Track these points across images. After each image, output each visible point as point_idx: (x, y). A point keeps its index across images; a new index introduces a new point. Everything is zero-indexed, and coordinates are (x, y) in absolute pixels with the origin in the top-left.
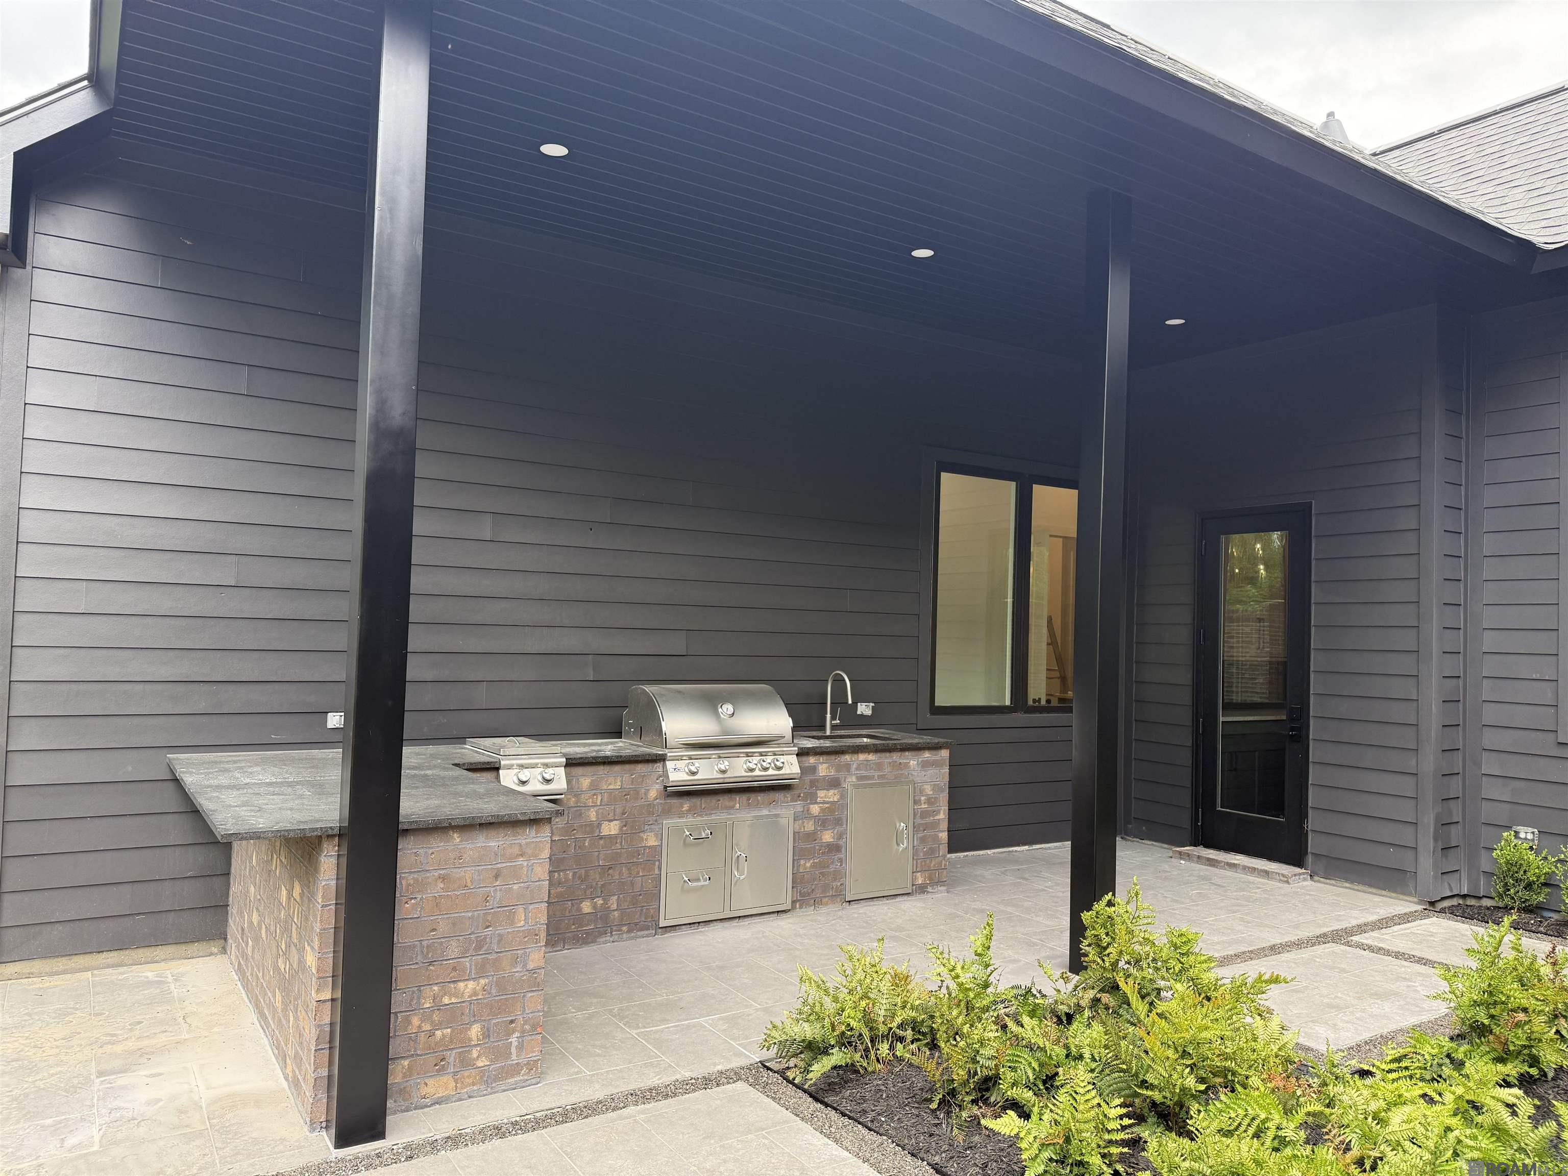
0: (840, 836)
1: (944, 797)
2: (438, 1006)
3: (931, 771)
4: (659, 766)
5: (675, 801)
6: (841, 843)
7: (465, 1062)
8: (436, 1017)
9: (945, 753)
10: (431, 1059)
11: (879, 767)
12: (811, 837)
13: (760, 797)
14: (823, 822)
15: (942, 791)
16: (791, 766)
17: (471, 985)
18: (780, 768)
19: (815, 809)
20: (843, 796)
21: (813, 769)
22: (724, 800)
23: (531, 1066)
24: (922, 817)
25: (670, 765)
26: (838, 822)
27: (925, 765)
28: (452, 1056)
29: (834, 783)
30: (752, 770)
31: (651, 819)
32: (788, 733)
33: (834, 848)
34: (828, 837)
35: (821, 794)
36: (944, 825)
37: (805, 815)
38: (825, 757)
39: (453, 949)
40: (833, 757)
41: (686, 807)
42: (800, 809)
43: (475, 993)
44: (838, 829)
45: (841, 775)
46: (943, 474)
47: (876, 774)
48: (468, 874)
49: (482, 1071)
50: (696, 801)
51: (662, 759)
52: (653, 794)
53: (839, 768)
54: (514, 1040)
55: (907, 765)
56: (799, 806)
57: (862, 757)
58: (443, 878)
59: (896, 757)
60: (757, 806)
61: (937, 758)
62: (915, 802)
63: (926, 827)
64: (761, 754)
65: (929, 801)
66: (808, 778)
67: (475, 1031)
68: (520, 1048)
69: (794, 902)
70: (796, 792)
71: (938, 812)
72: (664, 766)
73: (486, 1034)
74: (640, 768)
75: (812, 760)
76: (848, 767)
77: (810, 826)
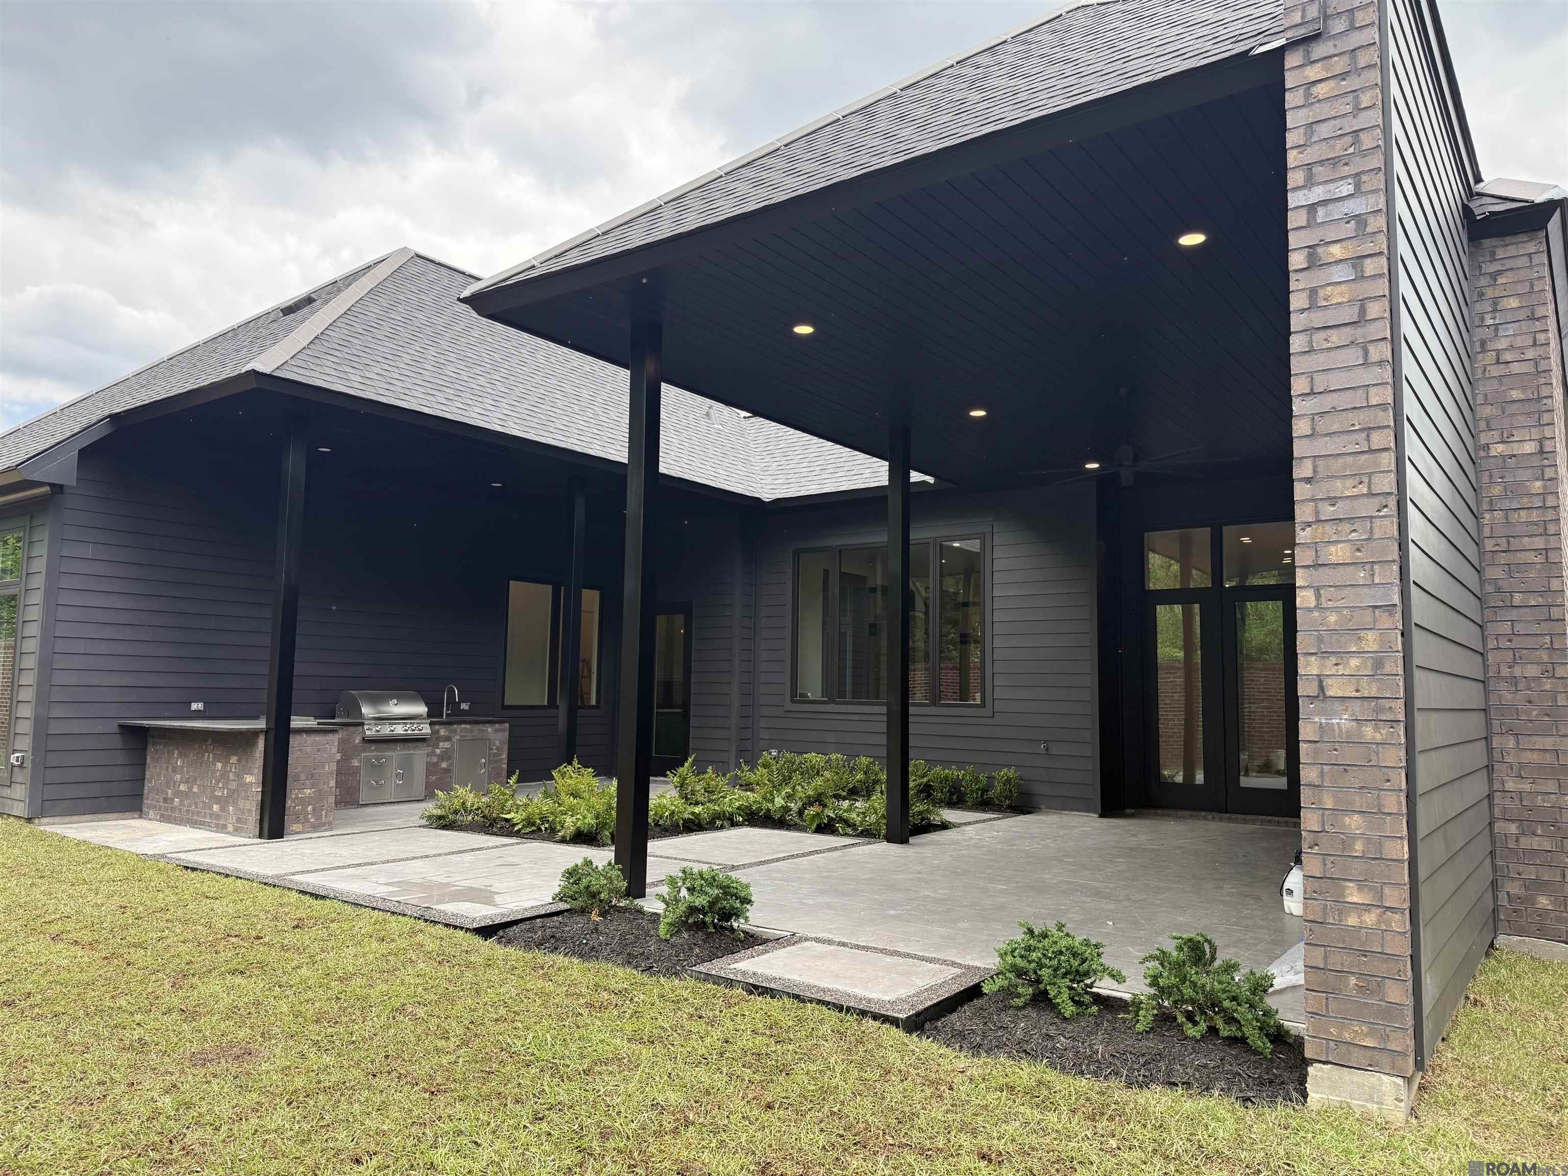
0: (451, 765)
1: (506, 748)
2: (297, 798)
3: (500, 734)
4: (360, 728)
5: (367, 745)
6: (451, 768)
7: (307, 820)
8: (296, 801)
9: (507, 725)
10: (294, 817)
11: (472, 731)
12: (436, 765)
13: (410, 745)
14: (442, 758)
15: (505, 744)
16: (426, 729)
17: (309, 791)
18: (421, 730)
19: (438, 751)
20: (453, 745)
21: (438, 731)
22: (392, 746)
23: (330, 823)
24: (494, 757)
25: (366, 727)
26: (450, 758)
27: (496, 731)
28: (301, 817)
29: (448, 739)
30: (407, 730)
31: (356, 753)
32: (425, 715)
33: (447, 771)
34: (444, 765)
35: (441, 744)
36: (505, 761)
37: (433, 754)
38: (444, 726)
39: (303, 777)
40: (447, 726)
41: (373, 748)
42: (430, 751)
43: (310, 794)
44: (450, 761)
45: (452, 735)
46: (511, 582)
47: (470, 735)
48: (309, 749)
49: (313, 824)
50: (379, 745)
51: (362, 724)
52: (357, 741)
53: (451, 731)
54: (324, 813)
55: (487, 730)
56: (430, 749)
57: (463, 726)
58: (300, 750)
59: (481, 727)
60: (408, 749)
61: (502, 727)
62: (490, 749)
63: (496, 761)
64: (411, 723)
65: (498, 749)
66: (435, 736)
67: (310, 808)
68: (326, 816)
69: (426, 796)
70: (428, 743)
71: (502, 755)
72: (363, 728)
73: (314, 809)
74: (351, 729)
75: (437, 727)
76: (456, 731)
77: (435, 760)
